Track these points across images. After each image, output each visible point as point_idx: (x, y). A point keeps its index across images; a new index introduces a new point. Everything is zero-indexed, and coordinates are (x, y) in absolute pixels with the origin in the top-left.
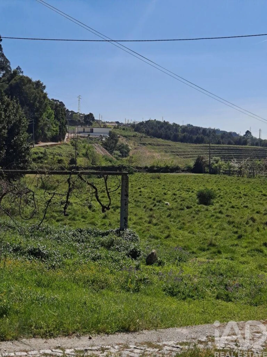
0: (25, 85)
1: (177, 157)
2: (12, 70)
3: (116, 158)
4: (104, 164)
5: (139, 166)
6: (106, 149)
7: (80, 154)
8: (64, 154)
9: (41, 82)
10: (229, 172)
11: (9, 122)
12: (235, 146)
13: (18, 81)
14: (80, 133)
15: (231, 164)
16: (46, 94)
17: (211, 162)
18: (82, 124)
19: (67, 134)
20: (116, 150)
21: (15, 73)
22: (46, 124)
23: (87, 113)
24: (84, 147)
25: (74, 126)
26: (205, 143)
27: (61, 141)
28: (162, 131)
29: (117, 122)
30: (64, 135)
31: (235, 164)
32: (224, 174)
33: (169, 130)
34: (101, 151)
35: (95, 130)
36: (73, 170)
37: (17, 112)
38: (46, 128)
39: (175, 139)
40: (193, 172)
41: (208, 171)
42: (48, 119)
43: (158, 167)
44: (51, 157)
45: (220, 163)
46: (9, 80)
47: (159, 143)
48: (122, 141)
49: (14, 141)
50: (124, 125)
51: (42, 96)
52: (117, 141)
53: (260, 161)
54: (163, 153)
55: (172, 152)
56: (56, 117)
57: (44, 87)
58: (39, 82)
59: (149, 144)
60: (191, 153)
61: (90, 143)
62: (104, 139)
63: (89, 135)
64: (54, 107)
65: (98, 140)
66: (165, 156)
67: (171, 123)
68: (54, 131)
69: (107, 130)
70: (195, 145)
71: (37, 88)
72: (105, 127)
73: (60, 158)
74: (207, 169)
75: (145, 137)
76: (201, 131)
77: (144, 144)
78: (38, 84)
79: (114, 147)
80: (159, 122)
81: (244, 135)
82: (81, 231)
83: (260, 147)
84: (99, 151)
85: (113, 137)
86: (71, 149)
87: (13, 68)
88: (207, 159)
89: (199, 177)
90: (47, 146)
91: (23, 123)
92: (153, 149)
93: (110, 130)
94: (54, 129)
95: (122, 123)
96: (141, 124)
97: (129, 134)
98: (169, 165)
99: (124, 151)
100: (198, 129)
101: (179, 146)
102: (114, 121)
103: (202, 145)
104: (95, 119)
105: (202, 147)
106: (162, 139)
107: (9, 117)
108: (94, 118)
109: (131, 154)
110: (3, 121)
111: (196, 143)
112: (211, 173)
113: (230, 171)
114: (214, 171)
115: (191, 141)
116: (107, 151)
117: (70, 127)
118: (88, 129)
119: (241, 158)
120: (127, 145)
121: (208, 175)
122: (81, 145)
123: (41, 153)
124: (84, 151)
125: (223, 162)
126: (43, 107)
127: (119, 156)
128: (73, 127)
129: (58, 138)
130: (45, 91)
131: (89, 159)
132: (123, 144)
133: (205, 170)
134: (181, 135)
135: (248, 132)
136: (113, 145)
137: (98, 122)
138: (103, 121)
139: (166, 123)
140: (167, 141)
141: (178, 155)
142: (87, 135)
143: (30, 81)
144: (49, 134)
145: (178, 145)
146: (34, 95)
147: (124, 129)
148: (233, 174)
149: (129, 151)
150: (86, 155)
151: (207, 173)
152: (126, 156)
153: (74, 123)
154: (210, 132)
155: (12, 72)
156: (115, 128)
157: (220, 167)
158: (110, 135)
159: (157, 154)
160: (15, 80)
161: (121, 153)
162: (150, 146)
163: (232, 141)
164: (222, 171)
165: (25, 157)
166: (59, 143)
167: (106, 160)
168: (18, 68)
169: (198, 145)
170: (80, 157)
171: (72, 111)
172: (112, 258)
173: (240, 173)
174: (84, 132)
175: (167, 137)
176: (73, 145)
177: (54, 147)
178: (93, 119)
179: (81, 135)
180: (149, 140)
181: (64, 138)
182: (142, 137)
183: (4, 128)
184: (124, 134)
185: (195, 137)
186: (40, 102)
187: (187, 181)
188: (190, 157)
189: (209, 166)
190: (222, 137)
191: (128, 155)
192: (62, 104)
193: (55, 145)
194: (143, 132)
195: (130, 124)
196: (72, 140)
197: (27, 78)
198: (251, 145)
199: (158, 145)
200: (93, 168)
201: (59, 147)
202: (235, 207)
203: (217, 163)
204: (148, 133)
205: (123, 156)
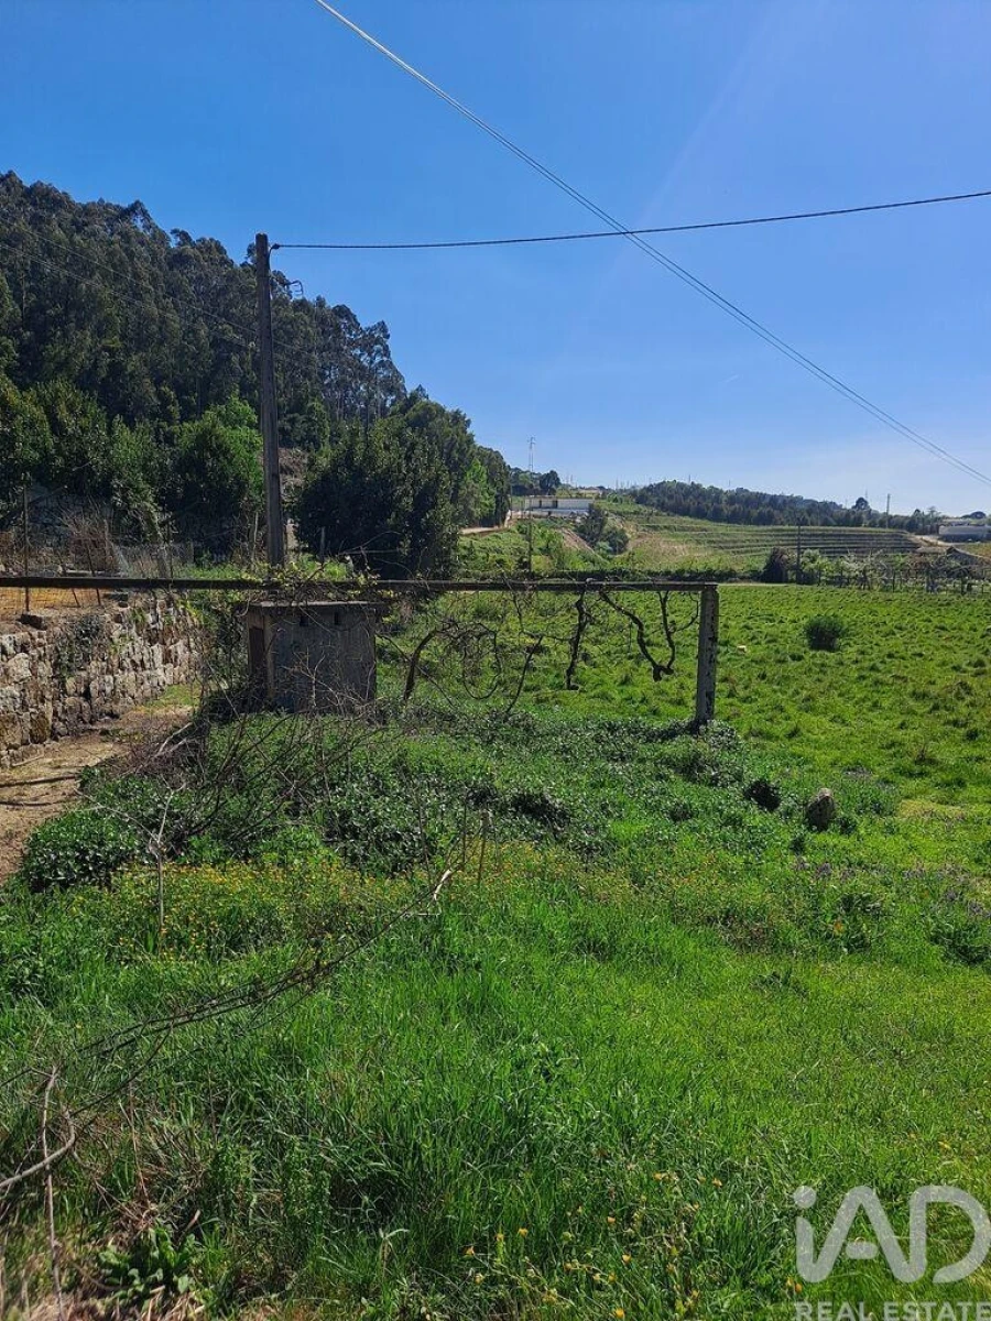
0: (432, 419)
1: (721, 551)
2: (409, 391)
3: (602, 555)
4: (581, 567)
5: (654, 569)
6: (583, 538)
7: (536, 550)
8: (506, 549)
9: (462, 414)
10: (840, 581)
11: (415, 483)
12: (838, 528)
13: (421, 412)
14: (531, 509)
15: (844, 563)
16: (472, 435)
17: (801, 560)
18: (536, 493)
19: (509, 513)
20: (602, 540)
21: (414, 398)
22: (472, 494)
23: (545, 471)
24: (543, 536)
25: (520, 495)
26: (775, 524)
27: (498, 524)
28: (690, 502)
29: (601, 488)
30: (505, 513)
31: (852, 565)
32: (828, 583)
33: (705, 499)
34: (573, 543)
35: (561, 503)
36: (588, 580)
37: (430, 461)
38: (472, 501)
39: (717, 517)
40: (763, 581)
41: (794, 577)
42: (476, 482)
43: (691, 572)
44: (481, 555)
45: (820, 561)
46: (403, 411)
47: (684, 525)
48: (613, 522)
49: (427, 521)
50: (614, 493)
51: (464, 439)
52: (603, 523)
53: (903, 556)
54: (693, 546)
55: (710, 542)
56: (490, 479)
57: (468, 422)
58: (457, 412)
59: (665, 527)
60: (748, 543)
61: (552, 527)
62: (578, 520)
63: (550, 513)
64: (486, 462)
65: (568, 522)
66: (695, 550)
67: (706, 486)
68: (486, 505)
69: (585, 503)
70: (756, 528)
71: (456, 424)
72: (579, 496)
73: (498, 557)
74: (791, 575)
75: (657, 515)
76: (767, 500)
77: (655, 528)
78: (457, 418)
79: (598, 535)
80: (681, 486)
81: (854, 507)
82: (612, 729)
83: (887, 530)
84: (571, 543)
85: (596, 515)
86: (518, 540)
87: (410, 388)
88: (791, 555)
89: (778, 589)
90: (474, 534)
91: (443, 484)
92: (674, 536)
93: (591, 501)
94: (487, 502)
95: (609, 490)
96: (649, 489)
97: (626, 509)
98: (714, 568)
99: (618, 543)
100: (760, 497)
101: (723, 531)
102: (595, 486)
103: (770, 528)
104: (562, 481)
105: (771, 531)
106: (691, 517)
107: (415, 471)
108: (558, 479)
109: (630, 547)
110: (404, 480)
111: (758, 525)
112: (799, 582)
113: (841, 578)
114: (807, 579)
115: (748, 520)
116: (585, 543)
117: (514, 497)
118: (547, 501)
119: (863, 552)
120: (623, 531)
121: (795, 586)
122: (536, 532)
123: (465, 548)
124: (543, 544)
125: (825, 560)
126: (466, 460)
127: (608, 551)
128: (520, 499)
129: (493, 519)
130: (469, 431)
131: (552, 558)
132: (614, 528)
133: (787, 575)
134: (727, 510)
135: (861, 501)
136: (596, 531)
137: (566, 487)
138: (574, 486)
139: (696, 487)
140: (699, 521)
141: (721, 548)
142: (546, 514)
143: (441, 411)
144: (477, 512)
145: (722, 528)
146: (449, 439)
147: (615, 500)
148: (848, 583)
149: (627, 542)
150: (546, 551)
151: (792, 581)
152: (621, 552)
153: (521, 491)
154: (784, 501)
155: (408, 396)
156: (597, 498)
157: (820, 569)
158: (590, 512)
159: (681, 547)
160: (414, 410)
161: (611, 545)
162: (666, 531)
163: (831, 519)
164: (823, 578)
165: (448, 553)
166: (496, 528)
167: (585, 559)
168: (420, 389)
169: (762, 528)
170: (535, 555)
171: (516, 469)
172: (721, 812)
173: (863, 580)
174: (540, 507)
175: (700, 514)
176: (521, 533)
177: (488, 537)
178: (557, 482)
179: (535, 512)
180: (665, 520)
181: (504, 520)
182: (651, 514)
183: (406, 493)
184: (615, 510)
185: (755, 513)
186: (462, 452)
187: (755, 598)
188: (747, 552)
189: (797, 569)
190: (810, 512)
191: (626, 550)
192: (498, 456)
193: (489, 532)
194: (653, 505)
195: (625, 490)
196: (519, 523)
197: (437, 405)
198: (870, 526)
199: (683, 529)
200: (562, 576)
201: (497, 537)
202: (896, 655)
203: (813, 561)
204: (662, 506)
205: (614, 552)
